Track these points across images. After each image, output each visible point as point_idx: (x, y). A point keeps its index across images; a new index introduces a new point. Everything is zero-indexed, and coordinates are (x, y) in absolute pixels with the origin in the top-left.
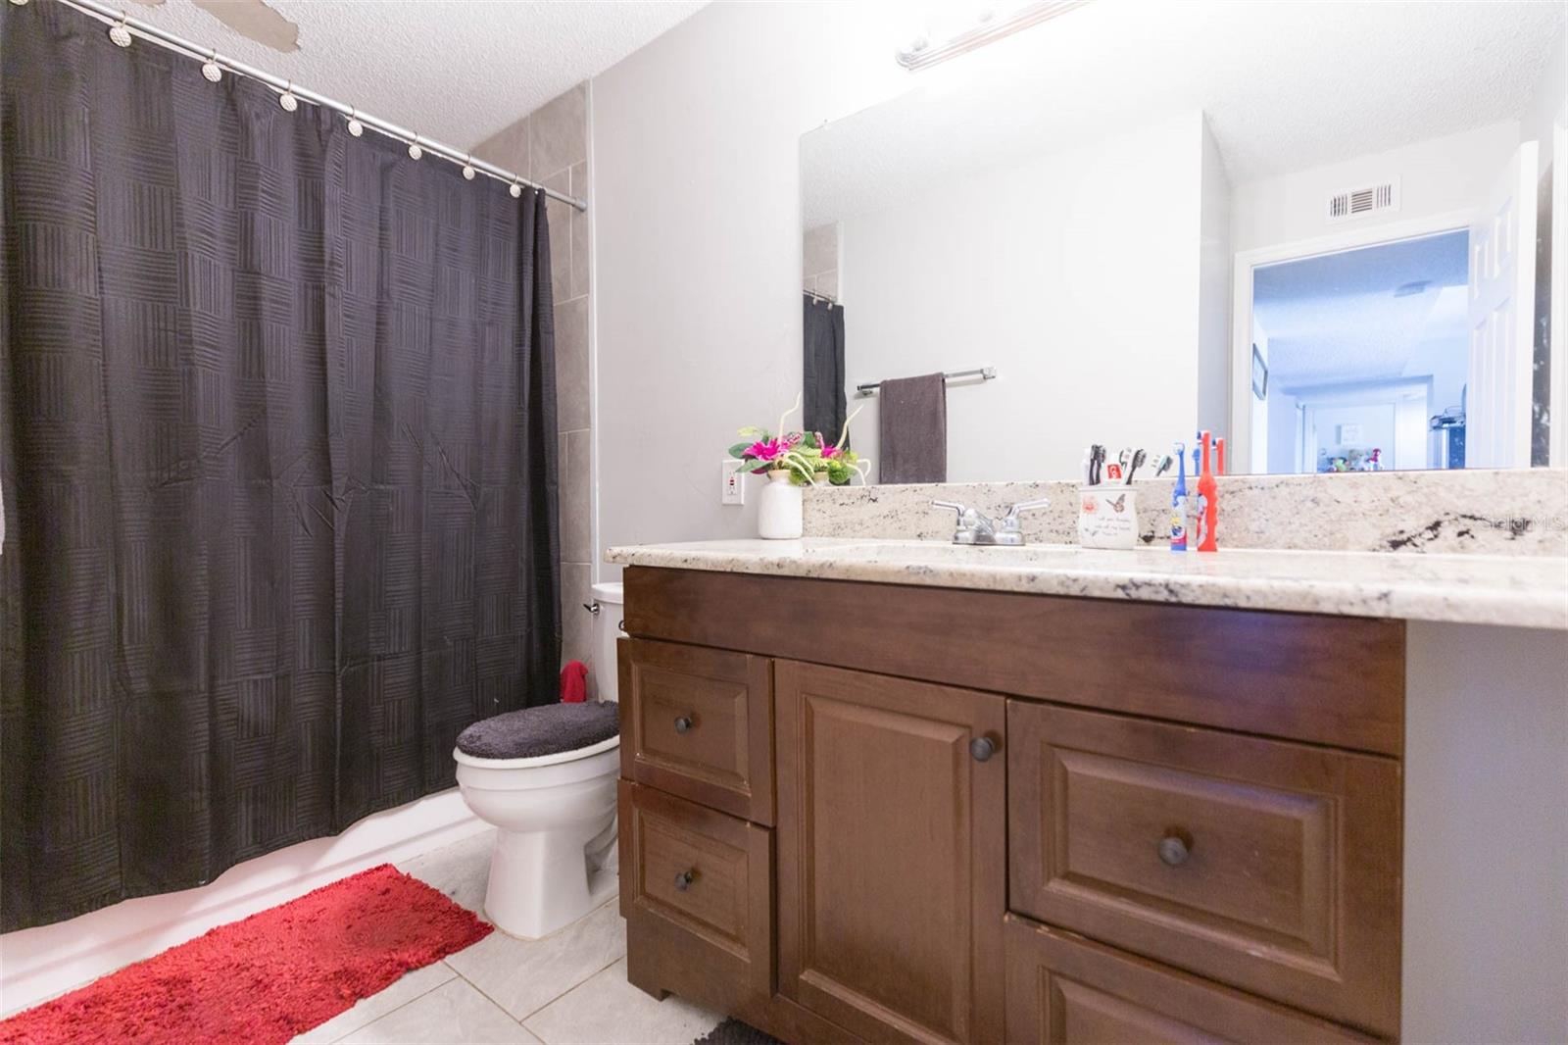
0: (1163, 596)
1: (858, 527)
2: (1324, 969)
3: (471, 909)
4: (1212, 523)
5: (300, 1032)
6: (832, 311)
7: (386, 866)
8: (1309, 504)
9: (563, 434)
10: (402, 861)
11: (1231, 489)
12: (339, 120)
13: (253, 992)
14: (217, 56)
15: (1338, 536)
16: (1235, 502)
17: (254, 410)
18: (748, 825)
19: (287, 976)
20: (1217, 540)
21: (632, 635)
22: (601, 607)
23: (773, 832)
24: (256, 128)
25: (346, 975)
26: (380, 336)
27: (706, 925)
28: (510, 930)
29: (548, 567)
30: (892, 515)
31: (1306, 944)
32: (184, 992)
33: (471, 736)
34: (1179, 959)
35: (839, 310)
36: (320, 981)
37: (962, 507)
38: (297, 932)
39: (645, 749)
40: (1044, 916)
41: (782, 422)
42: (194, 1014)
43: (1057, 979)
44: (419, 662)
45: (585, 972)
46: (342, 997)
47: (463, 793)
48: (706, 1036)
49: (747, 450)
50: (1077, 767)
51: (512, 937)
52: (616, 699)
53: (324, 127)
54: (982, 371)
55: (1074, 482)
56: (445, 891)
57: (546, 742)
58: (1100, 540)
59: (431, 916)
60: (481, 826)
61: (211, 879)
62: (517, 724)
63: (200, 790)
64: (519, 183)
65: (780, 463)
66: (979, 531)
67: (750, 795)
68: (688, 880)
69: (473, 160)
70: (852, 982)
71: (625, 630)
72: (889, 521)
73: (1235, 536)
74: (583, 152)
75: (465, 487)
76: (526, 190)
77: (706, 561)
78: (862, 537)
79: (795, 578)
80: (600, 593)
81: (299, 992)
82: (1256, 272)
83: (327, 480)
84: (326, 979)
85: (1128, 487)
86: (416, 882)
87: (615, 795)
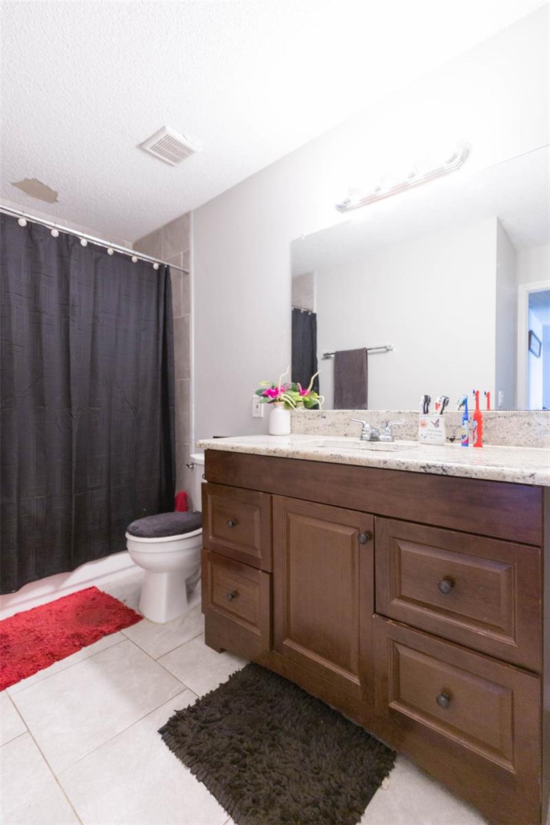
0: (440, 472)
1: (316, 430)
2: (509, 641)
3: (133, 608)
4: (480, 433)
5: (58, 660)
6: (311, 316)
7: (93, 587)
8: (526, 425)
9: (177, 380)
10: (101, 585)
11: (491, 417)
12: (77, 240)
13: (36, 642)
14: (25, 215)
15: (540, 441)
16: (493, 423)
17: (38, 374)
18: (260, 571)
19: (51, 636)
20: (484, 441)
21: (208, 482)
22: (195, 466)
23: (271, 575)
24: (41, 246)
25: (77, 636)
26: (94, 338)
27: (240, 617)
28: (151, 619)
29: (170, 446)
30: (333, 425)
31: (503, 630)
32: (6, 640)
33: (134, 527)
34: (448, 636)
35: (314, 316)
36: (66, 638)
37: (364, 422)
38: (54, 616)
39: (214, 535)
40: (391, 616)
41: (280, 379)
42: (11, 650)
43: (396, 644)
44: (109, 490)
45: (185, 639)
46: (75, 646)
47: (130, 554)
48: (241, 670)
49: (264, 392)
50: (405, 548)
51: (151, 622)
52: (201, 511)
53: (70, 243)
54: (386, 347)
55: (417, 411)
56: (121, 600)
57: (168, 530)
58: (428, 440)
59: (114, 611)
60: (138, 570)
61: (18, 589)
62: (155, 521)
63: (13, 549)
64: (158, 263)
65: (279, 399)
66: (372, 434)
67: (261, 557)
68: (233, 597)
69: (137, 253)
70: (306, 645)
71: (205, 479)
72: (331, 427)
73: (493, 439)
74: (188, 245)
75: (132, 409)
76: (161, 266)
77: (242, 448)
78: (319, 435)
79: (281, 458)
80: (194, 459)
81: (56, 643)
82: (530, 295)
83: (70, 406)
84: (68, 638)
85: (441, 415)
86: (107, 595)
87: (200, 557)
